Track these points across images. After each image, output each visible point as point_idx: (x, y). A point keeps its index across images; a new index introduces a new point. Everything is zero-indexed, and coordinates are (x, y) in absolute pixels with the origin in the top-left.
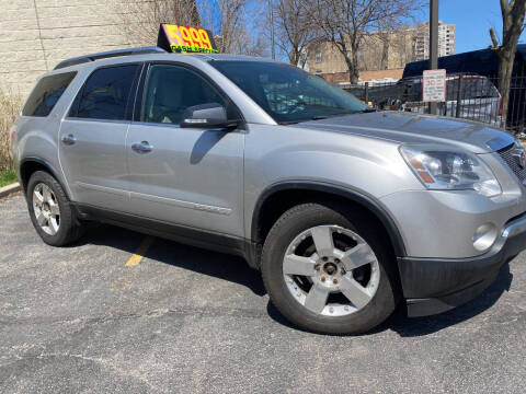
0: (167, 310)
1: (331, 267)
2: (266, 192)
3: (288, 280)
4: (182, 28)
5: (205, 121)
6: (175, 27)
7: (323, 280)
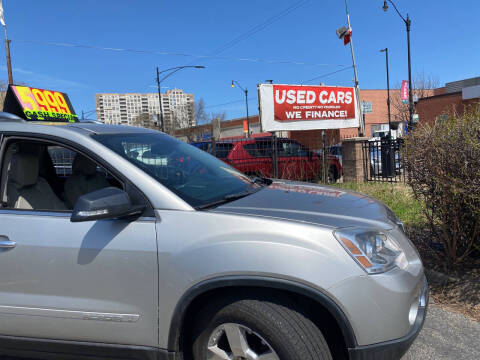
2: (191, 292)
4: (35, 91)
5: (105, 212)
6: (27, 89)
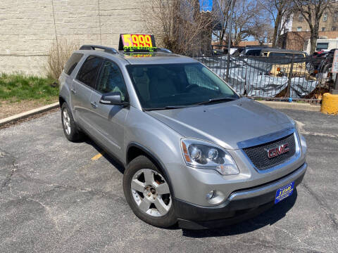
0: (90, 190)
1: (153, 190)
3: (133, 191)
4: (134, 36)
5: (110, 102)
6: (129, 36)
7: (149, 196)
